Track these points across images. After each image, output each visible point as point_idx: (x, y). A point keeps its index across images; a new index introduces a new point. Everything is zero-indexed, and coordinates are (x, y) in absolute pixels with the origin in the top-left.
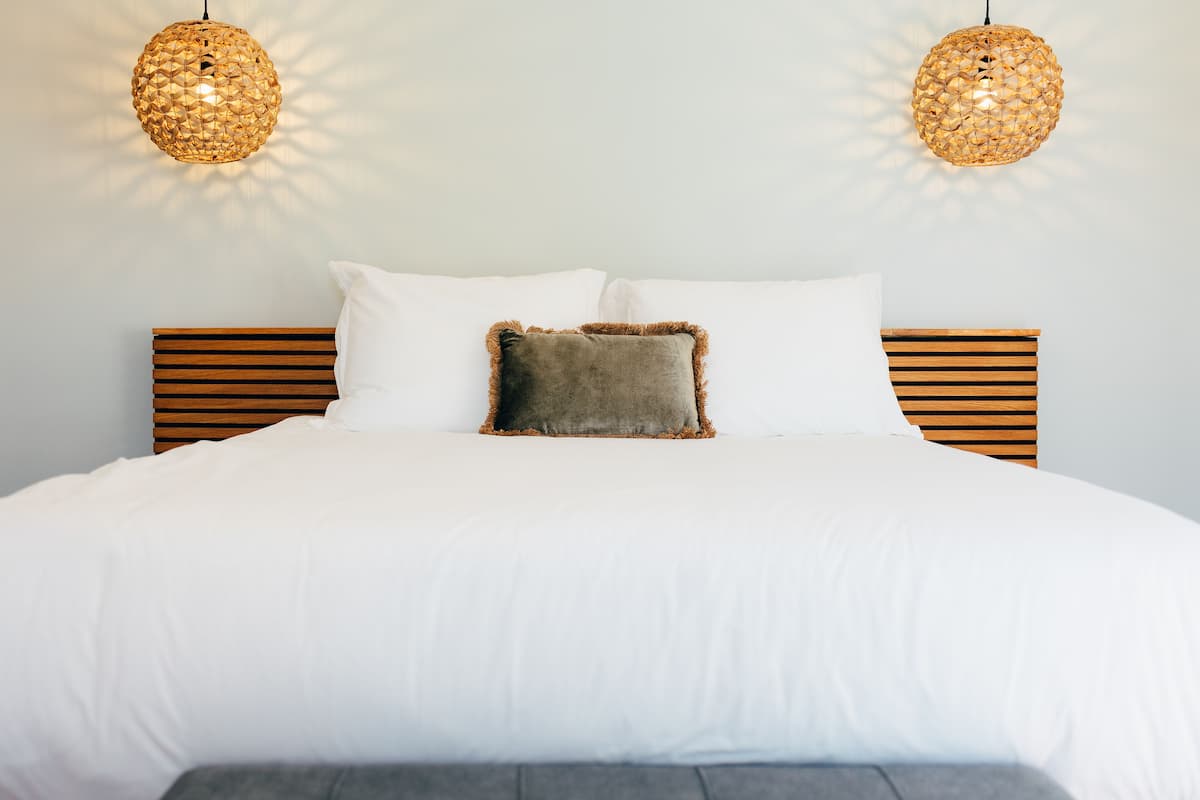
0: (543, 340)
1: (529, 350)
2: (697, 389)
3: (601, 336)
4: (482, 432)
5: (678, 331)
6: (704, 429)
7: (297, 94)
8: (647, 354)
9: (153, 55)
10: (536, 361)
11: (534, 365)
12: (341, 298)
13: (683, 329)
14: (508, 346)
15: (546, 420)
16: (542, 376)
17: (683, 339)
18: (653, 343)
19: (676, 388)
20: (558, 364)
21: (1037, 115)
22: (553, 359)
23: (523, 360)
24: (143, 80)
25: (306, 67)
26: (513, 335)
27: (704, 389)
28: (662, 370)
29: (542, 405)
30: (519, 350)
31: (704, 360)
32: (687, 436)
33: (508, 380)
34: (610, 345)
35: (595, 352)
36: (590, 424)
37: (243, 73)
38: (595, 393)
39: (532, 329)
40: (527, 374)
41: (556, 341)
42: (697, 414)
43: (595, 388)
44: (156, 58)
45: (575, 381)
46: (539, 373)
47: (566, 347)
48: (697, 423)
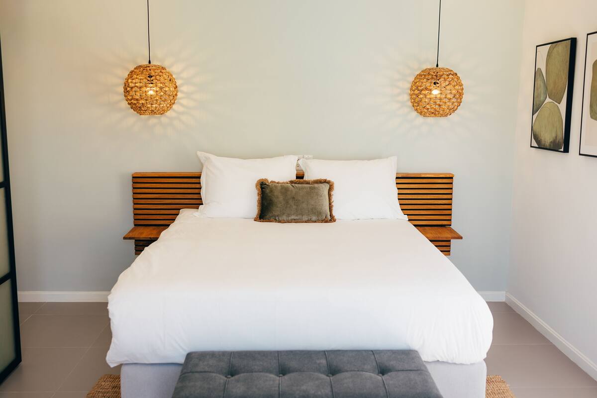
0: (276, 187)
1: (271, 191)
2: (330, 204)
3: (296, 185)
4: (255, 220)
5: (323, 183)
6: (332, 219)
7: (182, 85)
8: (312, 192)
9: (133, 80)
10: (273, 195)
11: (273, 196)
12: (202, 165)
13: (325, 182)
14: (264, 187)
15: (278, 216)
16: (276, 201)
17: (325, 186)
18: (314, 188)
19: (322, 205)
20: (282, 197)
21: (453, 103)
22: (280, 194)
23: (269, 195)
24: (129, 89)
25: (184, 75)
26: (265, 184)
27: (333, 204)
28: (318, 198)
29: (276, 211)
30: (268, 191)
31: (333, 193)
32: (326, 222)
33: (264, 201)
34: (300, 189)
35: (294, 192)
36: (293, 217)
37: (166, 86)
38: (294, 207)
39: (272, 182)
40: (271, 200)
41: (280, 187)
42: (329, 213)
43: (295, 205)
44: (134, 81)
45: (287, 202)
46: (274, 199)
47: (284, 189)
48: (329, 217)
